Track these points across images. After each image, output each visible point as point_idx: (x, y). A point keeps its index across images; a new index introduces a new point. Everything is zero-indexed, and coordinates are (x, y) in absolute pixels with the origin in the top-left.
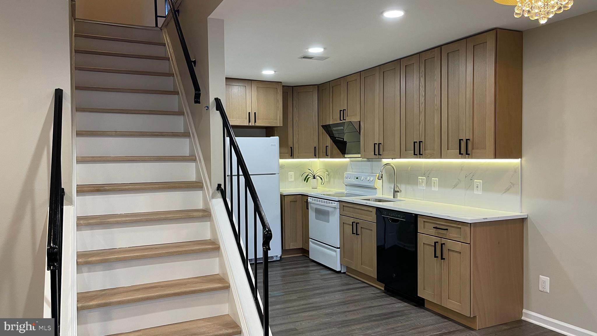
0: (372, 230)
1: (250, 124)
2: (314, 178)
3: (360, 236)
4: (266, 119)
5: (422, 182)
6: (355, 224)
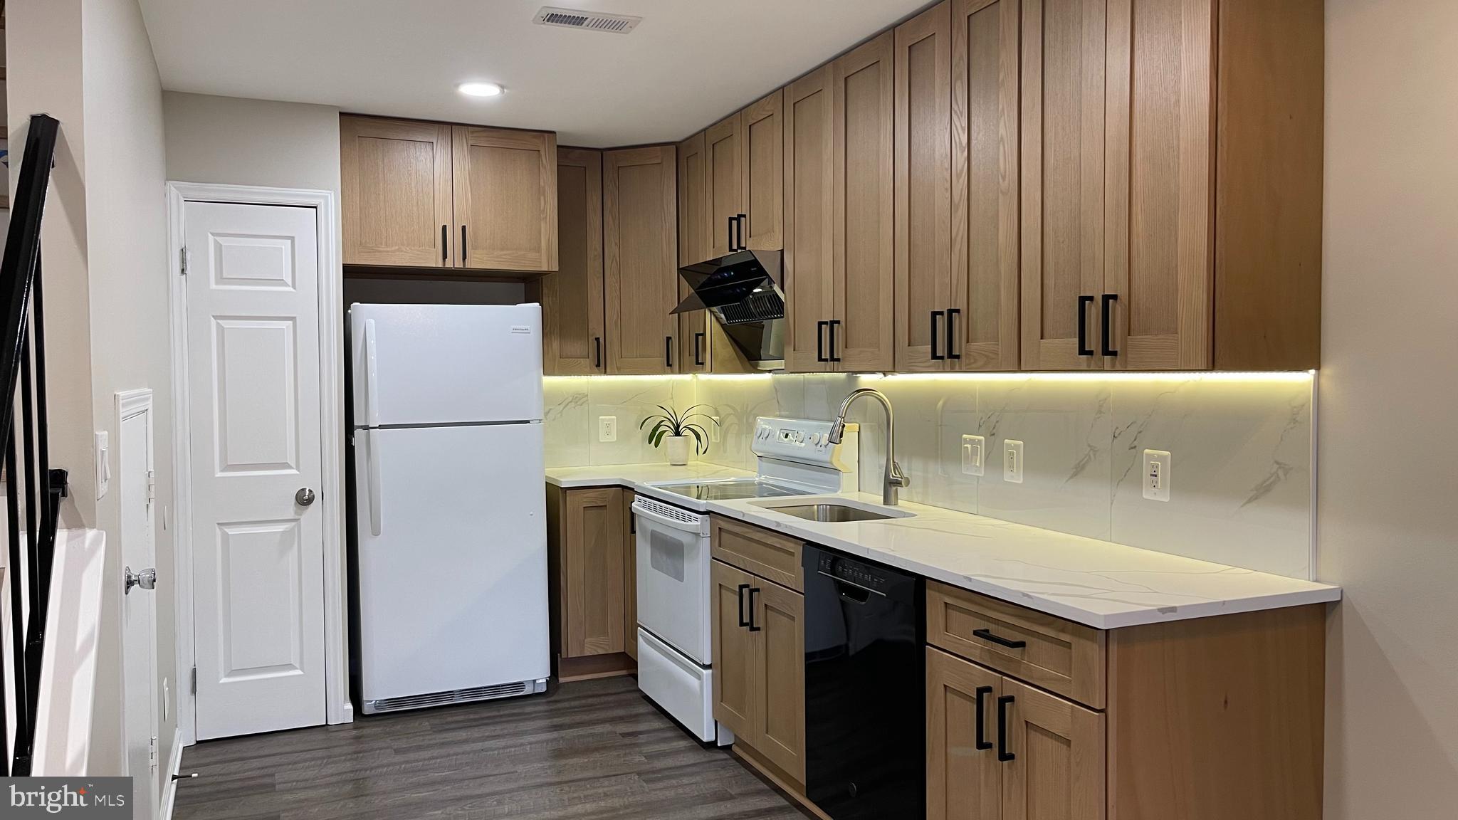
0: (793, 619)
1: (449, 264)
2: (677, 434)
3: (762, 632)
4: (502, 249)
5: (975, 451)
6: (748, 594)
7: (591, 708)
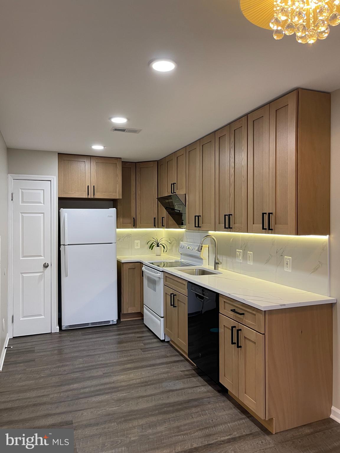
0: (185, 304)
1: (89, 197)
2: (158, 246)
3: (177, 308)
4: (105, 192)
5: (240, 254)
6: (173, 296)
7: (129, 329)
